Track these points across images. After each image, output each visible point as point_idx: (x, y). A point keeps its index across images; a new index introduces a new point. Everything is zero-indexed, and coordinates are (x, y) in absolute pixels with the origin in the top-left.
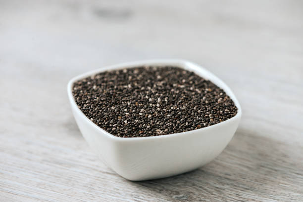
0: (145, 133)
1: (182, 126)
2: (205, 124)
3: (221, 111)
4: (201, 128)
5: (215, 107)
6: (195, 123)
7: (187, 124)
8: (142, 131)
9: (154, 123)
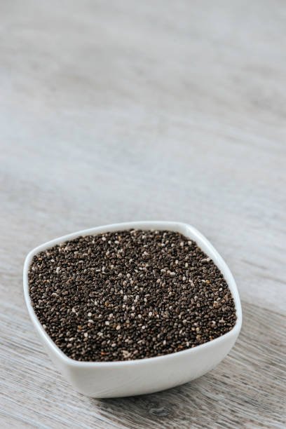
0: (108, 355)
1: (158, 347)
2: (188, 344)
3: (214, 322)
4: (182, 350)
5: (207, 314)
6: (176, 342)
7: (165, 342)
8: (104, 352)
9: (121, 340)
